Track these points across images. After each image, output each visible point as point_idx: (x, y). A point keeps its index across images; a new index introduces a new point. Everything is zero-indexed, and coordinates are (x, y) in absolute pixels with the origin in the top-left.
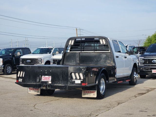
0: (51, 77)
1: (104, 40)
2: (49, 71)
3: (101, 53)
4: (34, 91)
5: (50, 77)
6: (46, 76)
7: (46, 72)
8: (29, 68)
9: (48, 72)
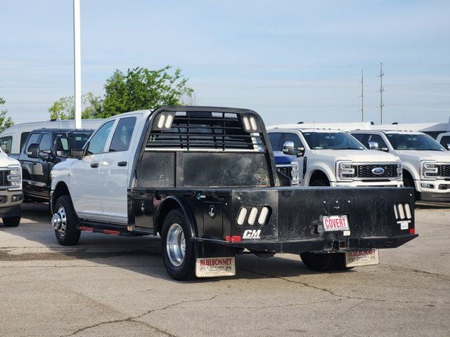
0: (345, 217)
1: (252, 120)
2: (346, 202)
3: (240, 155)
4: (214, 269)
5: (344, 219)
6: (333, 218)
7: (337, 205)
8: (289, 195)
9: (343, 205)
